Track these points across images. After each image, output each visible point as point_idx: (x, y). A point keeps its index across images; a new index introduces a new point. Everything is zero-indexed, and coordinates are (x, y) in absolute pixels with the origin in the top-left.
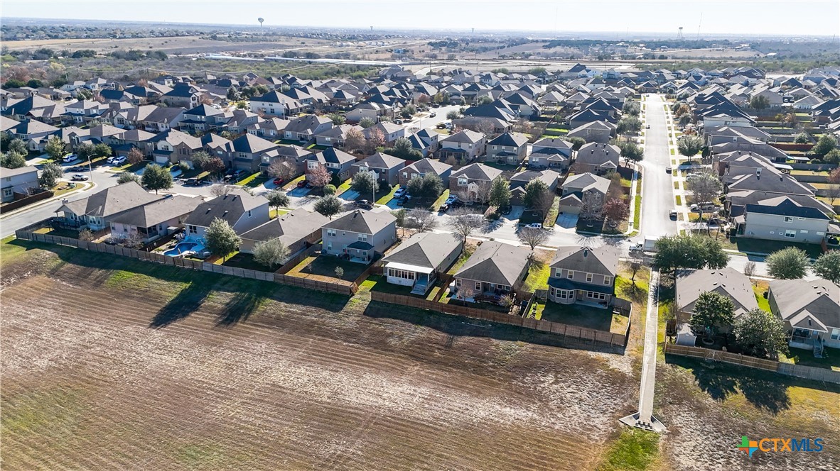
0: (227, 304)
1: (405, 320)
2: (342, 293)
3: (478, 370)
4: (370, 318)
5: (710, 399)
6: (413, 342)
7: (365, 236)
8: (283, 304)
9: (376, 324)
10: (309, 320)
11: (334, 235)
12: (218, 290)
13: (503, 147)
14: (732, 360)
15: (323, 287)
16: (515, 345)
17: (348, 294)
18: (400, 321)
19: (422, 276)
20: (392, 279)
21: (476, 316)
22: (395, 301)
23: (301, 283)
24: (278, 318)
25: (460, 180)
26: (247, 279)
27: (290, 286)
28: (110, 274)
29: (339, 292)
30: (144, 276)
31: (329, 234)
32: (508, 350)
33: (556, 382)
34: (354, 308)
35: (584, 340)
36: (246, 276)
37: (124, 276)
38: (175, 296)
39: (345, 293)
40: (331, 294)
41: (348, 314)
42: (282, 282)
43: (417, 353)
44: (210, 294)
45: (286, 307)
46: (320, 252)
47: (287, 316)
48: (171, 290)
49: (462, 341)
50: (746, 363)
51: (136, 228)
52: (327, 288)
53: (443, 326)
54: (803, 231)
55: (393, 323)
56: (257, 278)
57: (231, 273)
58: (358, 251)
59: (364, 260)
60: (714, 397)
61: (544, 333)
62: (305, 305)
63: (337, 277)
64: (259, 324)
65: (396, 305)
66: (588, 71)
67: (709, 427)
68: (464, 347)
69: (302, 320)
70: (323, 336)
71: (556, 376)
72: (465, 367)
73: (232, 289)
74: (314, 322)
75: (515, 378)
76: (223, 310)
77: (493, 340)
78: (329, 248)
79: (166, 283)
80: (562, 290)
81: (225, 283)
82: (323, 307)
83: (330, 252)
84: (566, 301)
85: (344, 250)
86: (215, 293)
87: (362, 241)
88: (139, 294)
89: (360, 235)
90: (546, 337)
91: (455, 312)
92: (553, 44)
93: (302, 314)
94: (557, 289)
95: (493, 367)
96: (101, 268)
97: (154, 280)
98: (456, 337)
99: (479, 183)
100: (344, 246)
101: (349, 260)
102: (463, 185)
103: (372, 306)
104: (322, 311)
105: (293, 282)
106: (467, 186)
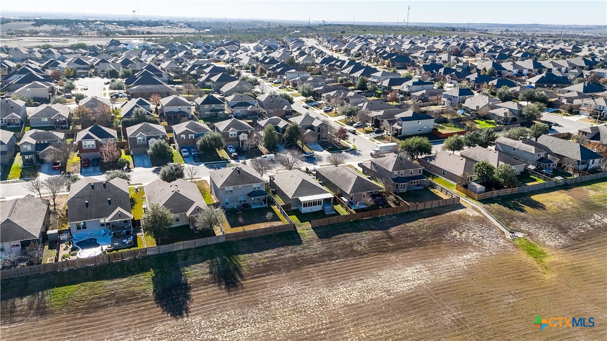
0: (211, 273)
1: (350, 232)
2: (288, 230)
3: (421, 244)
5: (521, 213)
6: (369, 244)
7: (258, 185)
8: (256, 254)
9: (335, 241)
10: (289, 258)
11: (231, 191)
12: (187, 265)
14: (502, 193)
15: (271, 231)
16: (421, 221)
17: (292, 229)
18: (347, 234)
19: (327, 201)
20: (304, 210)
21: (382, 213)
22: (329, 222)
24: (264, 265)
25: (231, 133)
26: (200, 247)
27: (244, 240)
28: (43, 296)
29: (286, 230)
30: (90, 284)
31: (227, 192)
32: (420, 226)
33: (461, 233)
34: (308, 236)
35: (442, 207)
36: (197, 246)
37: (65, 293)
38: (152, 286)
39: (290, 230)
40: (281, 234)
41: (309, 242)
42: (234, 239)
43: (379, 249)
44: (184, 271)
45: (260, 255)
47: (270, 261)
48: (144, 282)
49: (393, 231)
50: (507, 193)
51: (19, 243)
53: (373, 227)
54: (425, 127)
55: (344, 237)
56: (209, 243)
57: (181, 248)
58: (253, 198)
59: (262, 204)
60: (523, 212)
61: (422, 210)
63: (267, 221)
64: (257, 275)
65: (331, 225)
66: (127, 45)
67: (539, 226)
68: (397, 235)
69: (285, 259)
70: (312, 263)
71: (457, 230)
72: (412, 245)
73: (197, 260)
74: (294, 257)
75: (442, 240)
76: (211, 279)
77: (407, 224)
78: (227, 203)
79: (124, 280)
80: (403, 184)
81: (185, 258)
82: (288, 245)
83: (227, 206)
84: (404, 190)
85: (241, 202)
86: (187, 269)
87: (256, 190)
88: (108, 300)
89: (255, 185)
90: (426, 212)
91: (370, 216)
92: (39, 23)
93: (280, 255)
94: (401, 184)
95: (424, 239)
96: (22, 296)
97: (106, 282)
98: (388, 231)
99: (247, 132)
100: (241, 198)
101: (251, 207)
102: (233, 136)
103: (317, 231)
104: (290, 247)
105: (244, 235)
106: (239, 137)
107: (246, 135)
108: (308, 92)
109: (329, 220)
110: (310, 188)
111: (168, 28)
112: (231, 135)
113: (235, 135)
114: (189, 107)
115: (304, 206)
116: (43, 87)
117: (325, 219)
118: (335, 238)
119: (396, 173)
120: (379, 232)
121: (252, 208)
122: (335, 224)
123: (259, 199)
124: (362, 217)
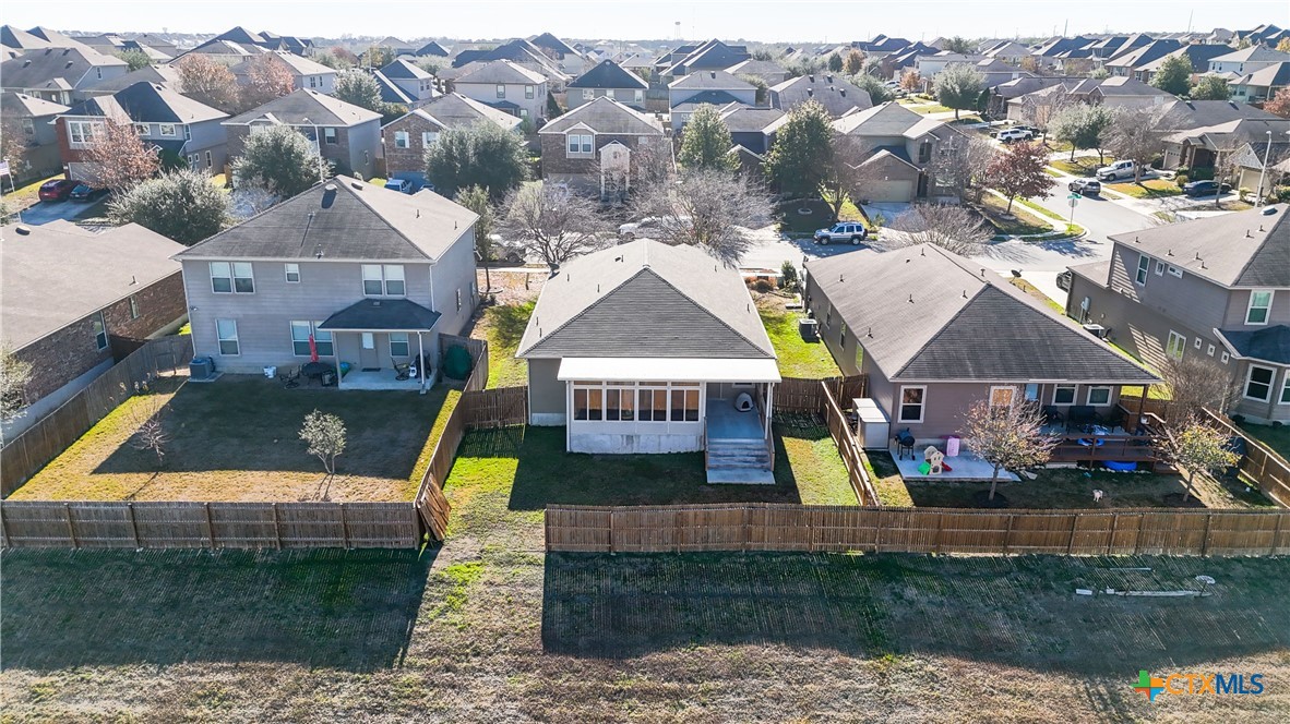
1: (797, 639)
2: (373, 542)
4: (598, 667)
7: (396, 273)
9: (648, 695)
11: (244, 286)
15: (253, 531)
17: (407, 541)
18: (768, 653)
19: (732, 402)
20: (586, 436)
21: (1110, 541)
22: (679, 536)
23: (116, 531)
25: (571, 140)
27: (52, 560)
29: (357, 541)
31: (220, 285)
34: (472, 615)
39: (389, 543)
40: (314, 559)
41: (455, 662)
46: (184, 372)
52: (282, 531)
53: (1002, 628)
55: (739, 672)
58: (368, 339)
59: (403, 376)
62: (163, 659)
63: (313, 465)
65: (689, 556)
78: (228, 348)
82: (284, 648)
83: (231, 365)
85: (302, 347)
87: (385, 296)
89: (373, 271)
91: (1005, 542)
98: (1126, 688)
99: (624, 141)
100: (302, 328)
101: (334, 382)
102: (580, 154)
103: (564, 584)
104: (288, 675)
105: (61, 530)
106: (598, 153)
107: (620, 147)
108: (962, 91)
109: (680, 521)
110: (665, 319)
112: (574, 148)
113: (587, 148)
114: (529, 89)
115: (581, 415)
117: (693, 510)
118: (654, 669)
119: (1262, 296)
120: (1044, 683)
121: (343, 386)
122: (717, 556)
123: (399, 349)
124: (939, 541)
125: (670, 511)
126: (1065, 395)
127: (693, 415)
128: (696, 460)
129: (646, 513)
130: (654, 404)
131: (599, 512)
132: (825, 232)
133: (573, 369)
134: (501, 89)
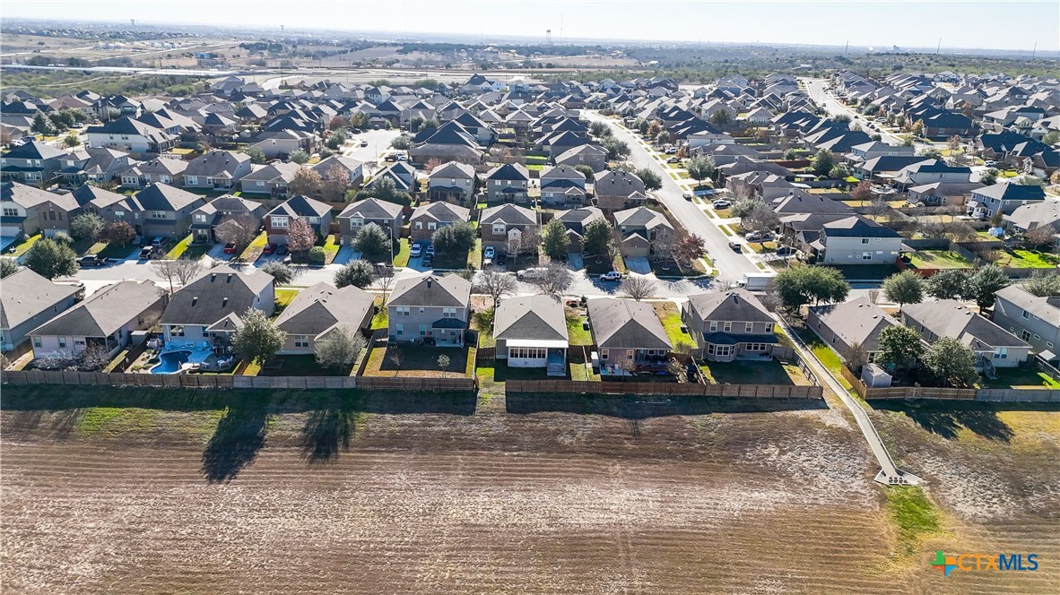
0: (305, 430)
1: (566, 411)
2: (461, 388)
3: (689, 456)
4: (520, 416)
5: (944, 439)
6: (590, 436)
7: (453, 310)
8: (388, 417)
9: (531, 421)
10: (438, 432)
11: (406, 314)
12: (278, 412)
13: (509, 182)
14: (931, 396)
15: (432, 385)
16: (713, 418)
17: (470, 388)
18: (558, 413)
19: (554, 352)
20: (514, 362)
21: (648, 391)
22: (539, 388)
23: (400, 385)
24: (392, 436)
25: (495, 227)
26: (312, 390)
27: (383, 391)
28: (76, 416)
29: (458, 388)
30: (139, 410)
31: (399, 313)
32: (707, 425)
33: (783, 452)
34: (489, 405)
35: (779, 399)
36: (309, 387)
37: (103, 416)
38: (214, 431)
39: (466, 389)
40: (448, 392)
41: (487, 414)
42: (369, 387)
43: (604, 449)
44: (268, 420)
45: (394, 419)
46: (387, 339)
47: (405, 431)
48: (205, 425)
49: (648, 424)
50: (946, 396)
51: (84, 340)
52: (440, 385)
53: (615, 410)
54: (878, 252)
55: (552, 417)
56: (329, 387)
57: (284, 385)
58: (443, 331)
59: (455, 342)
60: (947, 438)
61: (733, 398)
62: (420, 413)
63: (440, 369)
64: (370, 448)
65: (542, 393)
66: (491, 83)
67: (963, 469)
68: (654, 432)
69: (429, 433)
70: (470, 449)
71: (778, 446)
72: (670, 455)
73: (298, 407)
74: (447, 433)
75: (736, 457)
76: (300, 439)
77: (684, 417)
78: (400, 332)
79: (185, 415)
80: (723, 346)
81: (283, 401)
82: (447, 412)
83: (400, 338)
84: (728, 359)
85: (422, 333)
86: (275, 417)
87: (450, 317)
88: (149, 438)
89: (446, 310)
90: (738, 402)
91: (620, 391)
92: (408, 48)
93: (424, 425)
94: (718, 345)
95: (701, 448)
96: (53, 409)
97: (161, 413)
98: (639, 421)
99: (521, 228)
100: (425, 328)
101: (435, 344)
102: (499, 232)
103: (511, 399)
104: (449, 416)
105: (386, 384)
106: (507, 234)
107: (518, 231)
108: (701, 171)
109: (539, 384)
110: (536, 327)
111: (594, 58)
112: (496, 230)
113: (502, 230)
114: (468, 181)
115: (512, 356)
116: (292, 137)
117: (542, 382)
118: (533, 416)
119: (714, 323)
120: (621, 420)
121: (437, 345)
122: (549, 393)
123: (453, 333)
124: (604, 390)
125: (537, 381)
126: (652, 352)
127: (544, 357)
128: (544, 370)
129: (531, 382)
130: (533, 353)
131: (519, 381)
132: (604, 276)
133: (511, 343)
134: (453, 180)
